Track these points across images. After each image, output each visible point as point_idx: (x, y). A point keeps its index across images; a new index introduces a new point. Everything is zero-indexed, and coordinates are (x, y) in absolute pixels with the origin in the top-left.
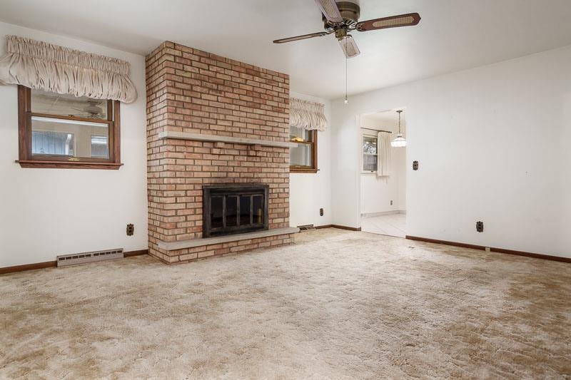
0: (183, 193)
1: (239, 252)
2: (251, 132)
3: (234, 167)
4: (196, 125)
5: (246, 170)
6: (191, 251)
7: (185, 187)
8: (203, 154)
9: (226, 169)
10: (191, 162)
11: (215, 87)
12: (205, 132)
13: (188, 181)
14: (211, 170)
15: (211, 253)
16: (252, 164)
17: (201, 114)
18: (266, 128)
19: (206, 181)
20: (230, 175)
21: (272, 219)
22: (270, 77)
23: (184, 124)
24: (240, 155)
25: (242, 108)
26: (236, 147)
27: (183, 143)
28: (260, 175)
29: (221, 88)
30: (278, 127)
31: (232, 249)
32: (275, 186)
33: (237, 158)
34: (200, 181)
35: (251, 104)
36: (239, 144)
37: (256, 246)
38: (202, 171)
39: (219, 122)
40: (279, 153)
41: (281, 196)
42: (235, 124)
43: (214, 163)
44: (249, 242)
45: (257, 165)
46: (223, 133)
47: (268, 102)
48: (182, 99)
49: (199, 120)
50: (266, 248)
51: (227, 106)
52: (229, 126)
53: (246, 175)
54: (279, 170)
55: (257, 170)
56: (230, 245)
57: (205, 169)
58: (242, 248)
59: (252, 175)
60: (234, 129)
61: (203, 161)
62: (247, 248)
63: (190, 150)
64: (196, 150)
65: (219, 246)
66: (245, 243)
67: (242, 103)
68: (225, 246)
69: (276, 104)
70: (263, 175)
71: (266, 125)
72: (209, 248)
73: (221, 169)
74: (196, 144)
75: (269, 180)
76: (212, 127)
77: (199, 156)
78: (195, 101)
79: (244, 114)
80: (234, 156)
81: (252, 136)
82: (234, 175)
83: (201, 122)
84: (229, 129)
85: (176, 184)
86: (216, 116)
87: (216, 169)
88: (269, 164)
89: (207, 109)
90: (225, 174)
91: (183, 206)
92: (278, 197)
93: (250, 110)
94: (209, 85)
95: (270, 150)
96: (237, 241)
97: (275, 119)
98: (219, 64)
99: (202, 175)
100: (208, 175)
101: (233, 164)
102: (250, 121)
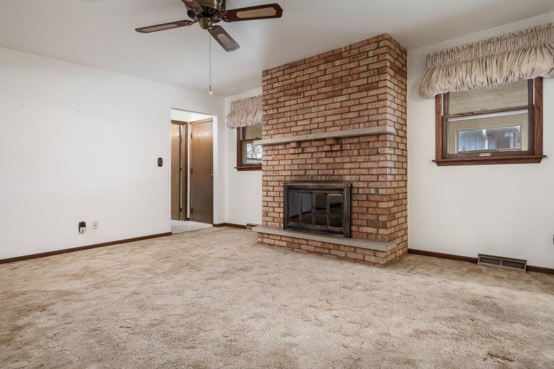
0: (271, 189)
1: (309, 252)
2: (331, 124)
3: (311, 164)
4: (280, 131)
5: (324, 167)
6: (270, 237)
7: (273, 184)
8: (285, 155)
9: (304, 167)
10: (277, 163)
11: (295, 91)
12: (287, 135)
13: (275, 178)
14: (292, 169)
15: (284, 244)
16: (331, 160)
17: (284, 120)
18: (350, 115)
19: (288, 179)
20: (308, 172)
21: (359, 226)
22: (355, 51)
23: (272, 132)
24: (318, 152)
25: (320, 102)
26: (314, 144)
27: (271, 147)
28: (341, 172)
29: (300, 90)
30: (367, 109)
31: (302, 247)
32: (361, 185)
33: (315, 155)
34: (283, 178)
35: (330, 94)
36: (316, 140)
37: (327, 251)
38: (285, 170)
39: (299, 123)
40: (368, 142)
41: (371, 197)
42: (313, 121)
43: (294, 162)
44: (319, 244)
45: (337, 160)
46: (302, 132)
47: (352, 84)
48: (271, 112)
49: (282, 125)
50: (339, 258)
51: (306, 105)
52: (307, 125)
53: (326, 172)
54: (369, 165)
55: (338, 166)
56: (300, 241)
57: (287, 168)
58: (312, 249)
59: (331, 172)
60: (312, 126)
61: (286, 161)
62: (317, 250)
63: (276, 152)
64: (281, 152)
65: (291, 240)
66: (316, 244)
67: (321, 97)
68: (296, 241)
69: (364, 81)
70: (346, 172)
71: (349, 112)
72: (283, 238)
73: (300, 167)
74: (280, 147)
75: (354, 178)
76: (293, 129)
77: (282, 157)
78: (280, 110)
79: (322, 108)
80: (312, 153)
81: (332, 129)
82: (311, 172)
83: (285, 127)
84: (308, 127)
85: (267, 181)
86: (296, 118)
87: (296, 167)
88: (353, 159)
89: (288, 114)
90: (303, 172)
91: (271, 199)
92: (367, 200)
93: (330, 101)
94: (290, 92)
95: (356, 140)
96: (308, 240)
97: (363, 101)
98: (299, 68)
99: (284, 173)
100: (289, 173)
101: (310, 162)
102: (330, 112)
